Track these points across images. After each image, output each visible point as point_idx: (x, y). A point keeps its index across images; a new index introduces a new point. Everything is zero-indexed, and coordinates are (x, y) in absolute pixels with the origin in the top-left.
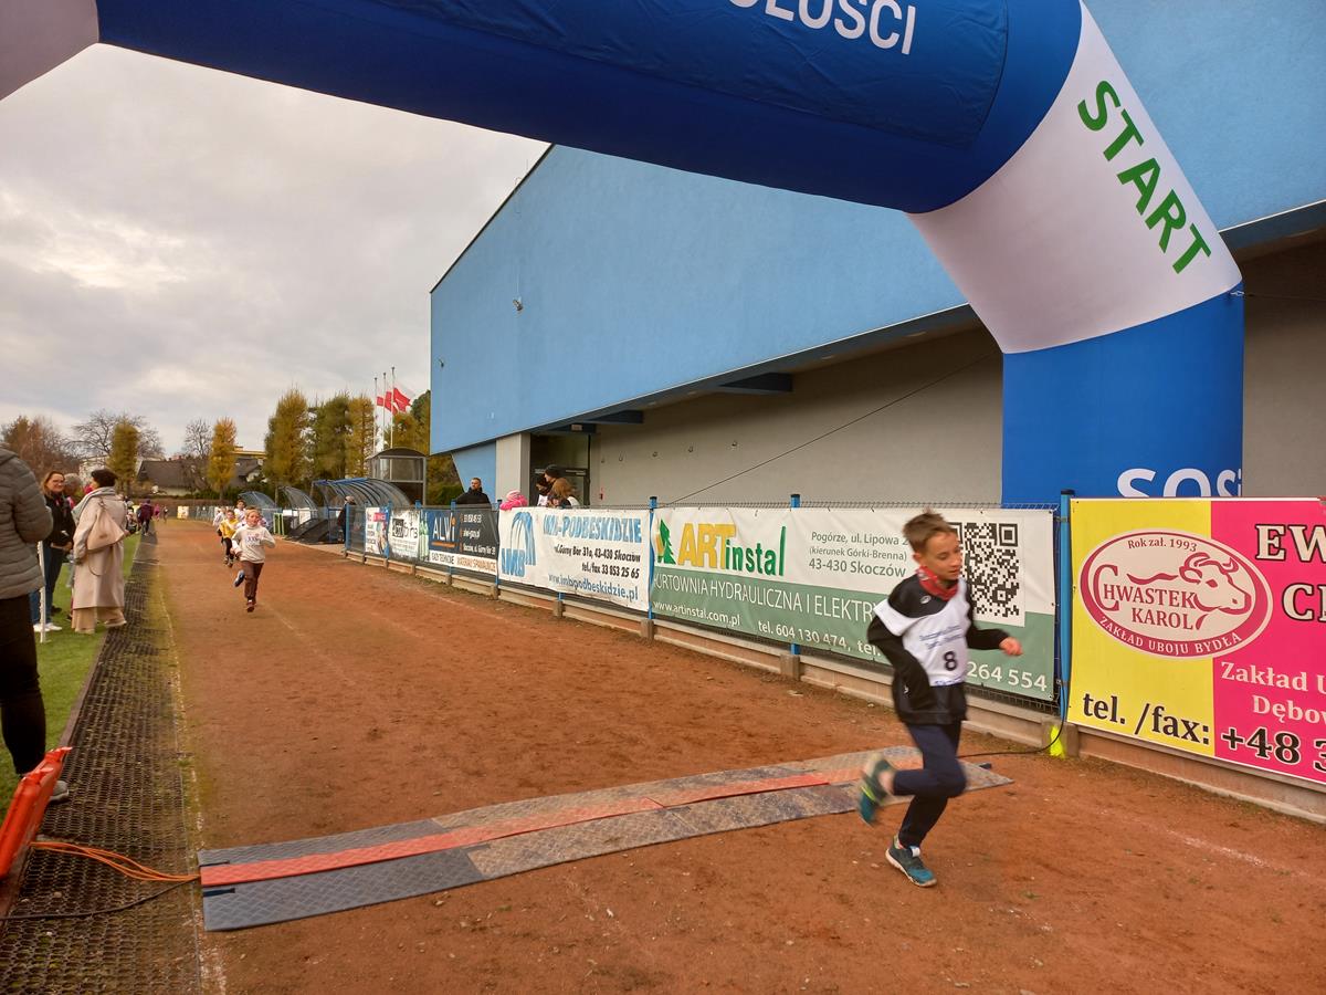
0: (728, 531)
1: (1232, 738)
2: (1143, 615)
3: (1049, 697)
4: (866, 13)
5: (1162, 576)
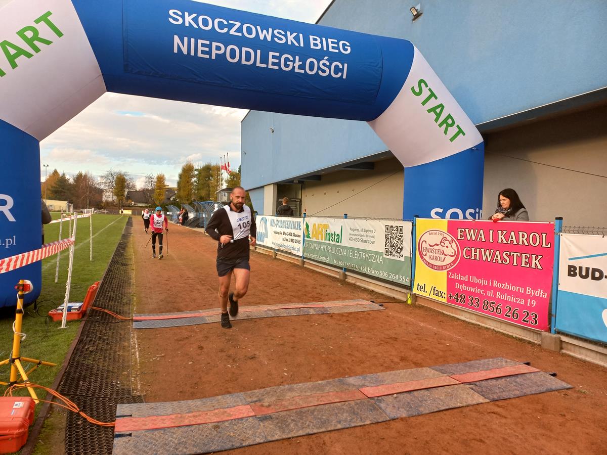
0: (326, 226)
1: (451, 297)
2: (432, 257)
3: (409, 285)
4: (329, 68)
5: (436, 245)
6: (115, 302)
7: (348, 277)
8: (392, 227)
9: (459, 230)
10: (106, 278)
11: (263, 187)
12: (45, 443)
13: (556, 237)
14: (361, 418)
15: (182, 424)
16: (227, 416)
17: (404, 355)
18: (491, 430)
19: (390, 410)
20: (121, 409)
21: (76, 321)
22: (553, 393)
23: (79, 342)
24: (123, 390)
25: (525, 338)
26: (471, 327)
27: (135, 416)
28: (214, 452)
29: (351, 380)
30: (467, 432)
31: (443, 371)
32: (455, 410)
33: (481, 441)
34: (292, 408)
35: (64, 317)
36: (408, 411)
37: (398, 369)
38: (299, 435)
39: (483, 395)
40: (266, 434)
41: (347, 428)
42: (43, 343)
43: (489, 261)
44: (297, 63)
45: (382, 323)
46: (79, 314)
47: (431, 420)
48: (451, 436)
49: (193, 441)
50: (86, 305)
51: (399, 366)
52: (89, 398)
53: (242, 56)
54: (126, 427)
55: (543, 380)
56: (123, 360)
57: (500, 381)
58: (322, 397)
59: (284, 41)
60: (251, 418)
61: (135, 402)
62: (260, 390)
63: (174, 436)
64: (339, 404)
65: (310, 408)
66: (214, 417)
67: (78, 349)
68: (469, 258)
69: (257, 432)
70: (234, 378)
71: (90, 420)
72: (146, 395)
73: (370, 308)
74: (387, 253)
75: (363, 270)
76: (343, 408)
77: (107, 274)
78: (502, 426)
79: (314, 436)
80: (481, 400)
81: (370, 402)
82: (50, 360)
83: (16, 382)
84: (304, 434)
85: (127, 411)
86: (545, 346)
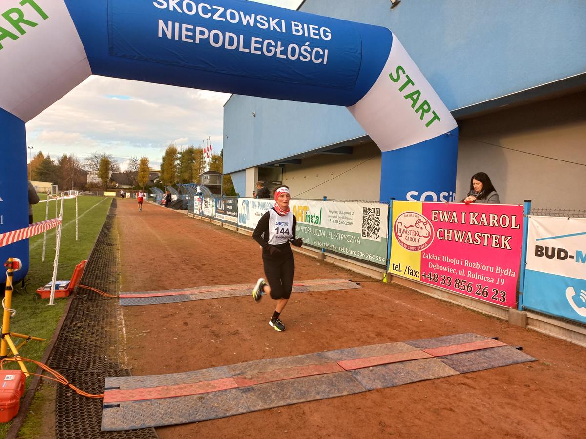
0: (306, 209)
1: (424, 276)
2: (407, 238)
3: (385, 264)
4: (310, 53)
5: (411, 226)
6: (101, 281)
7: (327, 257)
8: (369, 209)
9: (433, 212)
10: (92, 257)
11: (245, 170)
12: (36, 414)
13: (525, 219)
14: (339, 389)
15: (168, 396)
16: (211, 388)
17: (380, 330)
18: (460, 400)
19: (366, 382)
20: (109, 382)
21: (64, 298)
22: (518, 365)
23: (68, 318)
24: (111, 364)
25: (494, 315)
26: (443, 304)
27: (122, 388)
28: (199, 422)
29: (330, 354)
30: (439, 402)
31: (416, 345)
32: (428, 382)
33: (451, 410)
34: (274, 380)
35: (52, 295)
36: (383, 383)
37: (374, 344)
38: (280, 405)
39: (453, 368)
40: (248, 404)
41: (326, 399)
42: (31, 319)
43: (461, 241)
44: (279, 49)
45: (359, 301)
46: (66, 291)
47: (405, 391)
48: (423, 406)
49: (178, 411)
50: (73, 283)
51: (375, 341)
52: (78, 371)
53: (226, 41)
54: (114, 398)
55: (509, 354)
56: (110, 336)
57: (469, 355)
58: (302, 369)
59: (266, 26)
60: (234, 390)
61: (122, 375)
62: (243, 363)
63: (161, 407)
64: (318, 376)
65: (291, 380)
66: (198, 390)
67: (66, 325)
68: (442, 238)
69: (240, 403)
70: (218, 353)
71: (79, 392)
72: (133, 368)
73: (348, 287)
74: (364, 234)
75: (341, 251)
76: (322, 380)
77: (93, 253)
78: (471, 396)
79: (294, 406)
80: (452, 372)
81: (347, 374)
82: (38, 335)
83: (6, 357)
84: (285, 404)
85: (115, 383)
86: (512, 322)
